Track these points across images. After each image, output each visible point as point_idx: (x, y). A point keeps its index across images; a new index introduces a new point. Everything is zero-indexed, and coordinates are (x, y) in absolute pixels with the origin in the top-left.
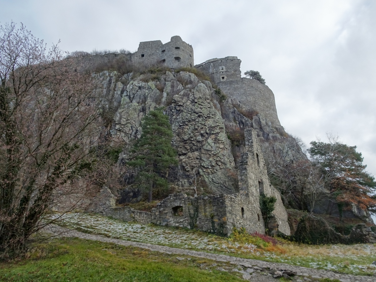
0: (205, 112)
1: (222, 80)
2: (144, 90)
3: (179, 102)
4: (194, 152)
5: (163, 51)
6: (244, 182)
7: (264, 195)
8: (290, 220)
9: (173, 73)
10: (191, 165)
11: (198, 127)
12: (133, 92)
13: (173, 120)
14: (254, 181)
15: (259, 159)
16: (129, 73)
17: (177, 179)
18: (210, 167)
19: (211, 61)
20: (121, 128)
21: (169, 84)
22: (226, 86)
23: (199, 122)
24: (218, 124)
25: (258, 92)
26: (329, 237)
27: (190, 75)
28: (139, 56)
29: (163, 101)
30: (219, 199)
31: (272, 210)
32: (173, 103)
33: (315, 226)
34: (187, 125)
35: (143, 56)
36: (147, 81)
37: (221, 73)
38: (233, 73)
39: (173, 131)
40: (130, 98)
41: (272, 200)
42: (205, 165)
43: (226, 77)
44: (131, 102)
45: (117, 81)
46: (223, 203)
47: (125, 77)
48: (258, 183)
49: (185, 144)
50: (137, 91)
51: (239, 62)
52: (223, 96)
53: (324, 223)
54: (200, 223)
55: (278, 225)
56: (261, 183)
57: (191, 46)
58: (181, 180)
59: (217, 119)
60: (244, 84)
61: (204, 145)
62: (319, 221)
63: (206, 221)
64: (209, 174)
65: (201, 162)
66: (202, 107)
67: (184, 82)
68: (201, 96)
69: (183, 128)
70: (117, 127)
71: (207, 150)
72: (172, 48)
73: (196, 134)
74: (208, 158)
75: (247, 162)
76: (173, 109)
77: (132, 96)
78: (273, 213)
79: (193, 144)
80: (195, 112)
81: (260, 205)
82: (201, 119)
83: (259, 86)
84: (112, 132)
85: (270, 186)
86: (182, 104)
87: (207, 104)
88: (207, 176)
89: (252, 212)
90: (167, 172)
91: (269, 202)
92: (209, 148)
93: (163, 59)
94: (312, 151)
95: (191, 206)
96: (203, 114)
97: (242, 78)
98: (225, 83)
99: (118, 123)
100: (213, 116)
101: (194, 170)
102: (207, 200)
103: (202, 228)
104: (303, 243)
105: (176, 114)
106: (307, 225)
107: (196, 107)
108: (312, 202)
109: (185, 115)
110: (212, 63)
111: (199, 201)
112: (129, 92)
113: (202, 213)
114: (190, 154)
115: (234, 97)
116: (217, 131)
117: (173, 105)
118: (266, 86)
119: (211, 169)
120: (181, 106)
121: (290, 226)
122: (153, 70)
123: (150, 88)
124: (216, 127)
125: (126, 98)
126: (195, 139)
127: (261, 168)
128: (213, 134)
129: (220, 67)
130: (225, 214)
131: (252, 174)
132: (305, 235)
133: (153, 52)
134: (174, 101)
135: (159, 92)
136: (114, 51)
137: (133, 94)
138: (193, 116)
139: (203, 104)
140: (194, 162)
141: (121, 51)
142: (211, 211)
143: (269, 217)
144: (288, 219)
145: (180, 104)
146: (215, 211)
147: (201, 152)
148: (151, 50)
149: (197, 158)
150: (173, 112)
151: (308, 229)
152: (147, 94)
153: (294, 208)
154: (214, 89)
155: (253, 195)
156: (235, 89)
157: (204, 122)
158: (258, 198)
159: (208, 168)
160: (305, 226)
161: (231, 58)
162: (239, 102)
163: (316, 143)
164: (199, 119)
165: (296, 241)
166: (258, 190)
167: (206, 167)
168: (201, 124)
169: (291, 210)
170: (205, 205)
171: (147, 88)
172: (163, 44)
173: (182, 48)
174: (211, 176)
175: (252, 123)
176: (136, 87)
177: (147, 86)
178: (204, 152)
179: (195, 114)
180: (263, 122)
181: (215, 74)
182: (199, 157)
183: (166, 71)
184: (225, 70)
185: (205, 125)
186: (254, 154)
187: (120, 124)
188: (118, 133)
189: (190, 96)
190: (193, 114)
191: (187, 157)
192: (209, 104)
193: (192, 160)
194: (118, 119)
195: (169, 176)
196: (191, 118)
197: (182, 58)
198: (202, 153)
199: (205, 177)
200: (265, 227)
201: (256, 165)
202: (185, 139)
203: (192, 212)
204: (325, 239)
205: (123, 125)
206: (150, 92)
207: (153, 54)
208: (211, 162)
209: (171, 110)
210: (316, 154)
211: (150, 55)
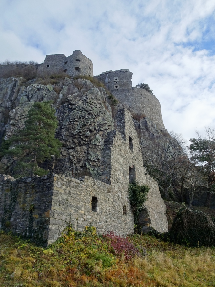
0: (95, 110)
1: (115, 88)
2: (42, 91)
3: (72, 101)
4: (82, 146)
5: (66, 63)
6: (107, 165)
7: (135, 183)
8: (168, 212)
9: (72, 80)
10: (78, 158)
11: (87, 123)
12: (32, 92)
13: (65, 117)
14: (121, 165)
15: (133, 143)
16: (33, 79)
17: (62, 171)
18: (96, 161)
19: (107, 73)
20: (15, 123)
21: (66, 88)
22: (118, 94)
23: (89, 119)
24: (106, 122)
25: (147, 100)
26: (212, 236)
27: (86, 81)
28: (45, 66)
29: (58, 101)
30: (45, 181)
31: (144, 201)
32: (66, 102)
33: (194, 222)
34: (77, 121)
35: (48, 66)
36: (46, 84)
37: (115, 82)
38: (125, 83)
39: (64, 126)
40: (28, 97)
41: (144, 189)
42: (91, 158)
43: (119, 86)
44: (29, 101)
45: (21, 85)
46: (50, 188)
47: (29, 83)
48: (128, 168)
49: (74, 138)
50: (36, 92)
51: (131, 74)
52: (115, 101)
53: (206, 219)
54: (15, 220)
55: (150, 220)
56: (132, 170)
57: (90, 60)
58: (66, 172)
59: (106, 117)
60: (134, 92)
61: (92, 140)
62: (199, 216)
63: (23, 217)
64: (94, 167)
65: (88, 156)
66: (93, 106)
67: (80, 87)
68: (93, 97)
69: (73, 124)
70: (12, 121)
71: (94, 145)
72: (73, 60)
73: (85, 129)
74: (95, 152)
75: (112, 141)
76: (66, 107)
77: (30, 96)
78: (146, 204)
79: (82, 138)
80: (85, 110)
81: (129, 195)
82: (90, 117)
83: (147, 95)
84: (7, 126)
85: (146, 174)
86: (74, 103)
87: (98, 104)
88: (93, 169)
89: (114, 203)
90: (54, 165)
91: (140, 192)
92: (97, 142)
93: (65, 69)
94: (192, 148)
95: (9, 193)
96: (93, 113)
97: (133, 87)
98: (118, 91)
99: (12, 118)
100: (103, 115)
101: (81, 163)
102: (30, 183)
103: (16, 229)
104: (180, 243)
105: (68, 111)
106: (185, 220)
107: (87, 106)
108: (191, 194)
109: (76, 113)
110: (107, 75)
111: (20, 185)
112: (28, 92)
113: (20, 204)
114: (78, 148)
115: (125, 103)
116: (105, 128)
117: (66, 104)
118: (154, 95)
119: (97, 163)
120: (73, 104)
121: (168, 220)
122: (53, 76)
123: (48, 90)
124: (105, 125)
125: (25, 97)
126: (84, 134)
127: (135, 153)
128: (101, 130)
129: (114, 77)
130: (50, 206)
131: (119, 156)
132: (182, 234)
133: (57, 63)
134: (67, 101)
135: (56, 93)
136: (24, 62)
137: (32, 94)
138: (83, 114)
139: (94, 104)
140: (82, 156)
141: (30, 62)
142: (32, 201)
143: (139, 210)
144: (166, 212)
145: (72, 102)
146: (37, 201)
147: (89, 146)
148: (55, 62)
149: (85, 152)
150: (65, 110)
151: (186, 225)
152: (44, 95)
153: (175, 201)
154: (108, 95)
155: (118, 182)
156: (126, 96)
157: (93, 119)
158: (127, 187)
159: (94, 161)
160: (182, 221)
161: (124, 71)
162: (130, 107)
163: (196, 140)
164: (89, 116)
165: (171, 241)
166: (128, 177)
167: (92, 160)
168: (90, 120)
169: (171, 202)
170: (26, 191)
171: (45, 90)
172: (66, 57)
173: (82, 60)
174: (96, 169)
175: (139, 124)
176: (35, 89)
177: (45, 88)
178: (92, 147)
179: (85, 112)
180: (149, 124)
181: (110, 83)
182: (86, 151)
183: (65, 77)
184: (118, 80)
185: (94, 122)
186: (125, 136)
187: (14, 119)
188: (12, 128)
189: (83, 97)
190: (84, 112)
191: (75, 150)
192: (100, 105)
193: (79, 153)
194: (13, 114)
195: (55, 168)
196: (81, 115)
197: (81, 69)
198: (90, 148)
199: (91, 169)
200: (135, 222)
201: (128, 148)
202: (74, 134)
203: (8, 202)
204: (207, 239)
205: (17, 120)
206: (48, 93)
207: (57, 65)
208: (97, 156)
209: (64, 108)
210: (195, 149)
211: (54, 65)
